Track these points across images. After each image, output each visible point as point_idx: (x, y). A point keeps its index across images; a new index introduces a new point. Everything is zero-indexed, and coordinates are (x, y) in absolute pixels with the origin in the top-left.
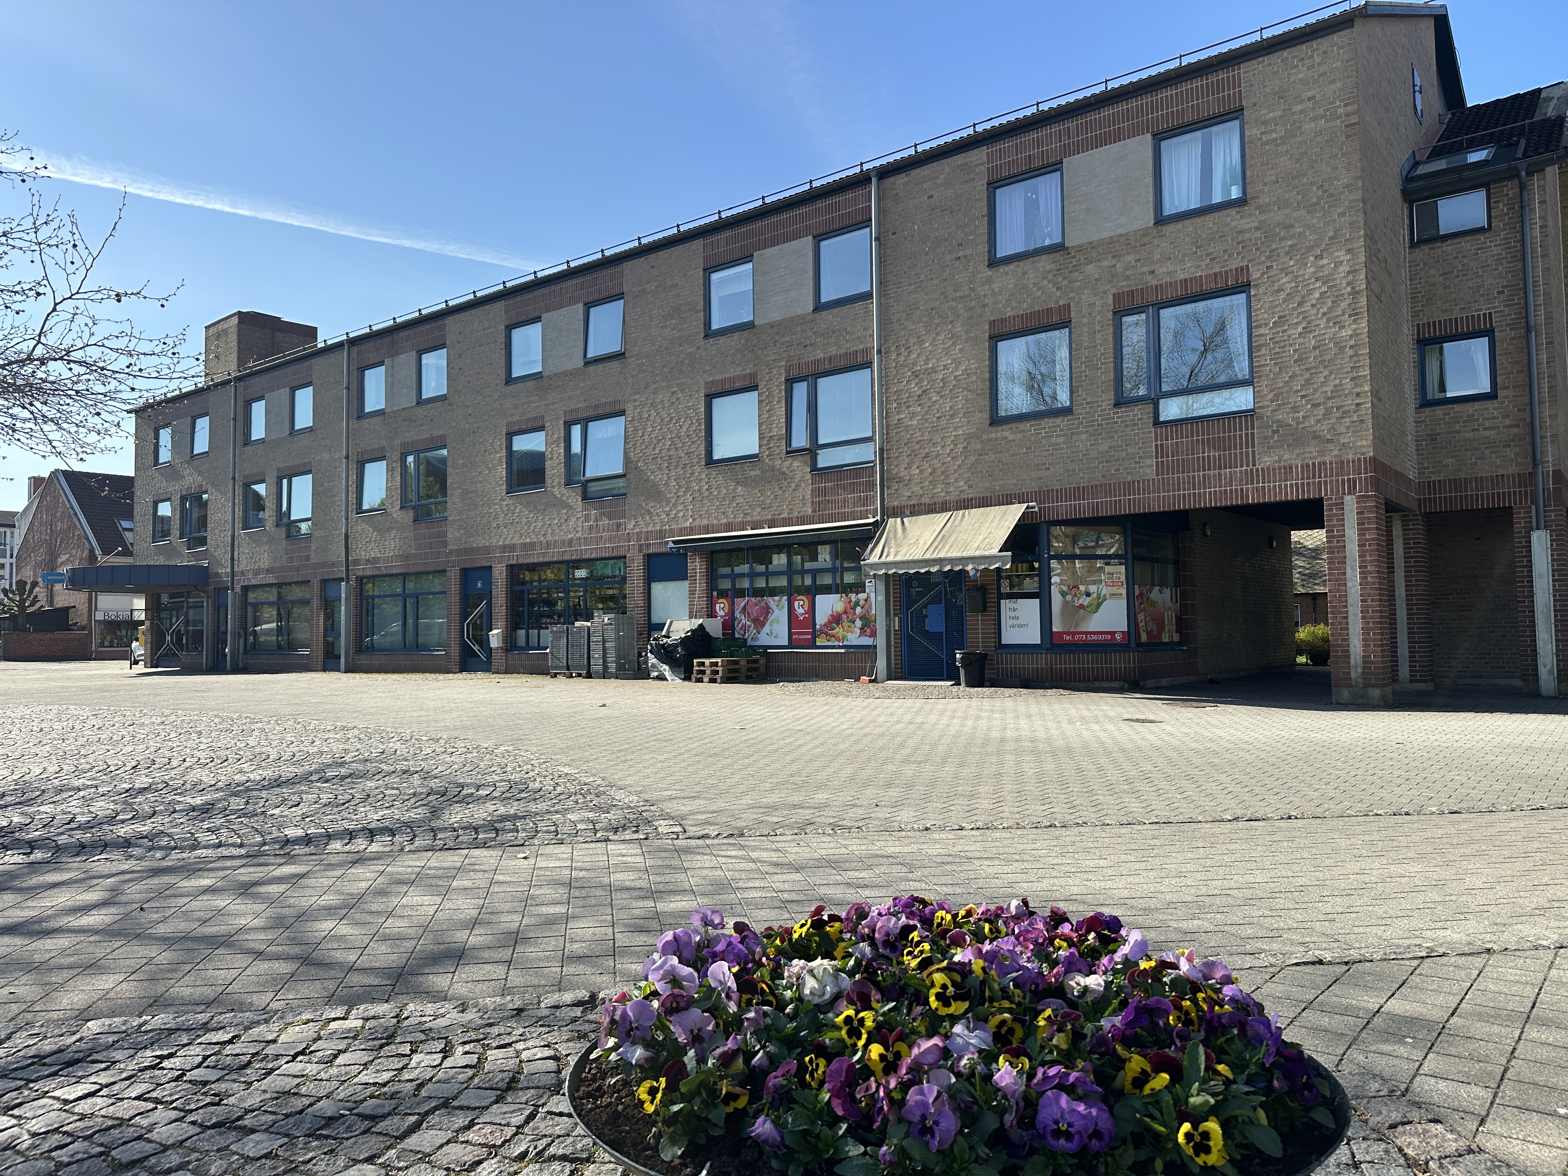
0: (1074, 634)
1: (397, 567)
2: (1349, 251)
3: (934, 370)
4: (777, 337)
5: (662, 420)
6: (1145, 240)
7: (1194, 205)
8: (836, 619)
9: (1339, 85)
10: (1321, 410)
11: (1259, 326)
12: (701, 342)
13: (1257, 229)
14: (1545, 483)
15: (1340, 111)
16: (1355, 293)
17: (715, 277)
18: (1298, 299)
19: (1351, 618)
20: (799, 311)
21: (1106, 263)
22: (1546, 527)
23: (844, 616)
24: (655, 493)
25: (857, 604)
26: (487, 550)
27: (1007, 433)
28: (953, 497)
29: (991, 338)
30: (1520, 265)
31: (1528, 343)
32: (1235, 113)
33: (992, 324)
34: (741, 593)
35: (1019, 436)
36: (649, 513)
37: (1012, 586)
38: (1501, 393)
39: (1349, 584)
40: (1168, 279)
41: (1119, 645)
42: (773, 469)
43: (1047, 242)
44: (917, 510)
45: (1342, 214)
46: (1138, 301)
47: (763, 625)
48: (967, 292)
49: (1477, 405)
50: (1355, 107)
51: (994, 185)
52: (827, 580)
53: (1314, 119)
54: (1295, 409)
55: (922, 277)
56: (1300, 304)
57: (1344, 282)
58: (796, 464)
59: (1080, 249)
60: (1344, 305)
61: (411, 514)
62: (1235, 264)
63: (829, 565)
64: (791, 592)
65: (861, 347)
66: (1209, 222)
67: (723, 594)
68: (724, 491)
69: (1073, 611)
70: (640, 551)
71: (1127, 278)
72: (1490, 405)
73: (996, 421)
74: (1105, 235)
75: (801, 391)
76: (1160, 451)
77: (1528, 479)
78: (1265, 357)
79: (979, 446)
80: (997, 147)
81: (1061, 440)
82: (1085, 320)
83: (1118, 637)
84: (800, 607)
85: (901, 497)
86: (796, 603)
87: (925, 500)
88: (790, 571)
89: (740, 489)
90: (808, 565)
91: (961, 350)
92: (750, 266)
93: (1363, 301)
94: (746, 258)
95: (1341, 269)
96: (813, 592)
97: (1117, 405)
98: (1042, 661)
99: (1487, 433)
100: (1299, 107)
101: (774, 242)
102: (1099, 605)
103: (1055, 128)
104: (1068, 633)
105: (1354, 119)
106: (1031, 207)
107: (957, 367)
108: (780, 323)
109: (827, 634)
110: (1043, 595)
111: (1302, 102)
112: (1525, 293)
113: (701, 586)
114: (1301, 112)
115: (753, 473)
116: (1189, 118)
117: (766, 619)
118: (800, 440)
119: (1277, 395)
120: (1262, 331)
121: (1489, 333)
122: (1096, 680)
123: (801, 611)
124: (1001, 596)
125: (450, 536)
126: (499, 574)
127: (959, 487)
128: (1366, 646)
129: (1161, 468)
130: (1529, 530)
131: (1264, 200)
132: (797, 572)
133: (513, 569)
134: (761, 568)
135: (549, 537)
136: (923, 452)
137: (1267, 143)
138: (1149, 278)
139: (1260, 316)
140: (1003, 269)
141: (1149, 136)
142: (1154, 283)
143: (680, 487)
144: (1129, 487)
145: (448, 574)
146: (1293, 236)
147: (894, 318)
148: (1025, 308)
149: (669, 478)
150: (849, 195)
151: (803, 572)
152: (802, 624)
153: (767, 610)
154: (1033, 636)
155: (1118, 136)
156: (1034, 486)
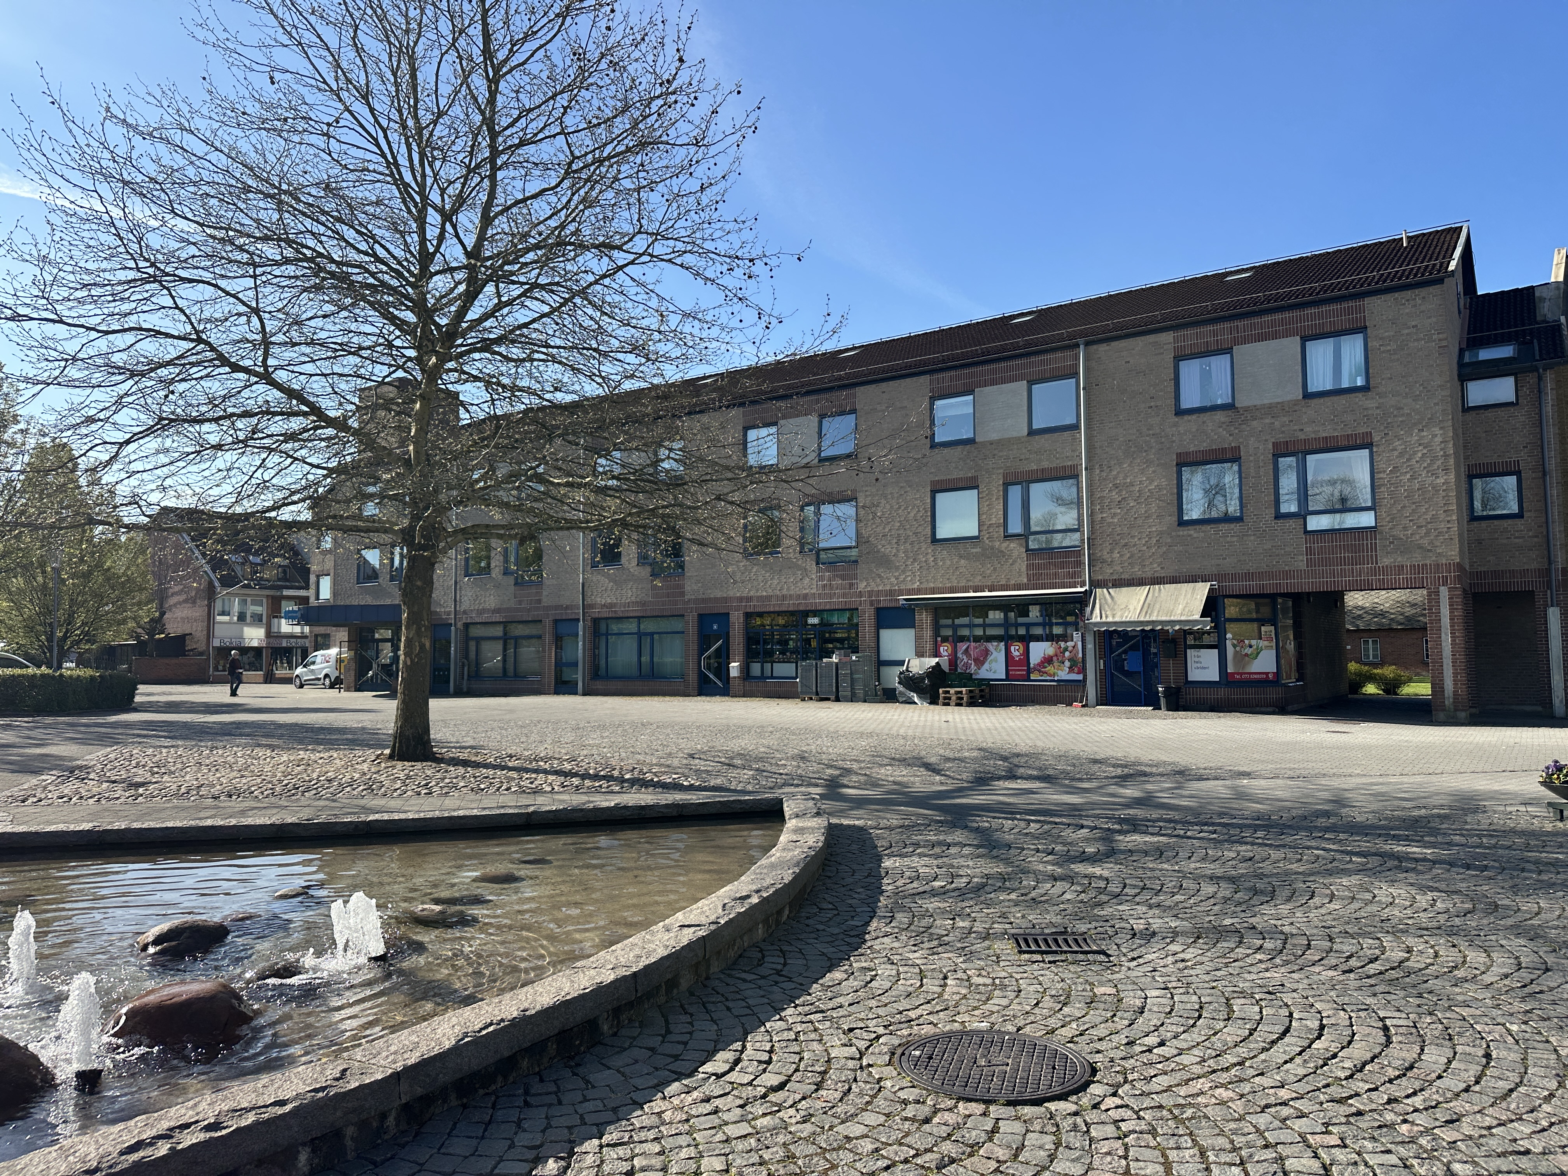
0: (1241, 674)
1: (635, 610)
2: (1441, 428)
3: (1132, 484)
4: (996, 452)
5: (892, 507)
6: (1296, 408)
7: (1329, 387)
8: (1048, 660)
9: (1434, 320)
10: (1424, 530)
11: (1380, 472)
12: (928, 452)
13: (1377, 408)
14: (1557, 577)
15: (1434, 337)
16: (1446, 456)
17: (938, 403)
18: (1407, 456)
19: (1445, 666)
20: (1015, 434)
21: (1267, 421)
22: (1557, 605)
23: (1055, 659)
24: (885, 562)
25: (1066, 649)
26: (726, 599)
27: (1192, 532)
28: (1149, 574)
29: (1177, 465)
30: (1538, 430)
31: (1544, 481)
32: (1362, 329)
33: (1179, 455)
34: (962, 639)
35: (1202, 534)
36: (879, 576)
37: (1195, 640)
38: (1526, 514)
39: (1443, 644)
40: (1313, 436)
41: (1271, 682)
42: (992, 548)
43: (1219, 402)
44: (1118, 584)
45: (1436, 404)
46: (1291, 448)
47: (983, 663)
48: (1158, 431)
49: (1510, 522)
50: (1444, 336)
51: (1179, 358)
52: (1038, 631)
53: (1417, 340)
54: (1405, 528)
55: (1121, 418)
56: (1408, 460)
57: (1438, 448)
58: (1012, 545)
59: (1247, 409)
60: (1439, 463)
61: (648, 569)
62: (1363, 430)
63: (1040, 620)
64: (1007, 639)
65: (1069, 463)
66: (1342, 400)
67: (945, 639)
68: (948, 563)
69: (1242, 658)
70: (872, 605)
71: (1283, 432)
72: (1518, 522)
73: (1182, 523)
74: (1266, 402)
75: (1015, 493)
76: (1309, 551)
77: (1546, 572)
78: (1383, 493)
79: (1169, 540)
80: (1181, 333)
81: (1235, 539)
82: (1251, 458)
83: (1270, 676)
84: (1016, 650)
85: (1107, 573)
86: (1012, 648)
87: (1125, 576)
88: (1006, 624)
89: (963, 561)
90: (1021, 620)
91: (1154, 472)
92: (971, 397)
93: (1452, 461)
94: (970, 392)
95: (1436, 439)
96: (1025, 640)
97: (1276, 518)
98: (1222, 693)
99: (1517, 540)
100: (1406, 331)
101: (993, 383)
102: (1258, 654)
103: (1227, 325)
104: (1238, 674)
105: (1444, 343)
106: (1206, 376)
107: (1150, 483)
108: (999, 442)
109: (1039, 671)
110: (1220, 646)
111: (1409, 328)
112: (1542, 448)
113: (928, 634)
114: (1407, 334)
115: (974, 550)
116: (1327, 329)
117: (985, 659)
118: (1016, 527)
119: (1393, 519)
120: (1381, 475)
121: (1518, 473)
122: (1257, 706)
123: (1017, 653)
124: (1187, 647)
125: (687, 588)
126: (737, 620)
127: (1154, 569)
128: (1455, 684)
129: (1309, 562)
130: (1546, 606)
131: (1382, 389)
132: (1012, 625)
133: (748, 616)
134: (980, 621)
135: (785, 592)
136: (1123, 542)
137: (1383, 352)
138: (1300, 433)
139: (1380, 465)
140: (1186, 418)
141: (1298, 338)
142: (1303, 437)
143: (908, 558)
144: (1287, 574)
145: (686, 618)
146: (1403, 415)
147: (1097, 445)
148: (1204, 446)
149: (898, 551)
150: (1059, 354)
151: (1017, 625)
152: (1019, 663)
153: (987, 653)
154: (1212, 674)
155: (1275, 336)
156: (1214, 570)
